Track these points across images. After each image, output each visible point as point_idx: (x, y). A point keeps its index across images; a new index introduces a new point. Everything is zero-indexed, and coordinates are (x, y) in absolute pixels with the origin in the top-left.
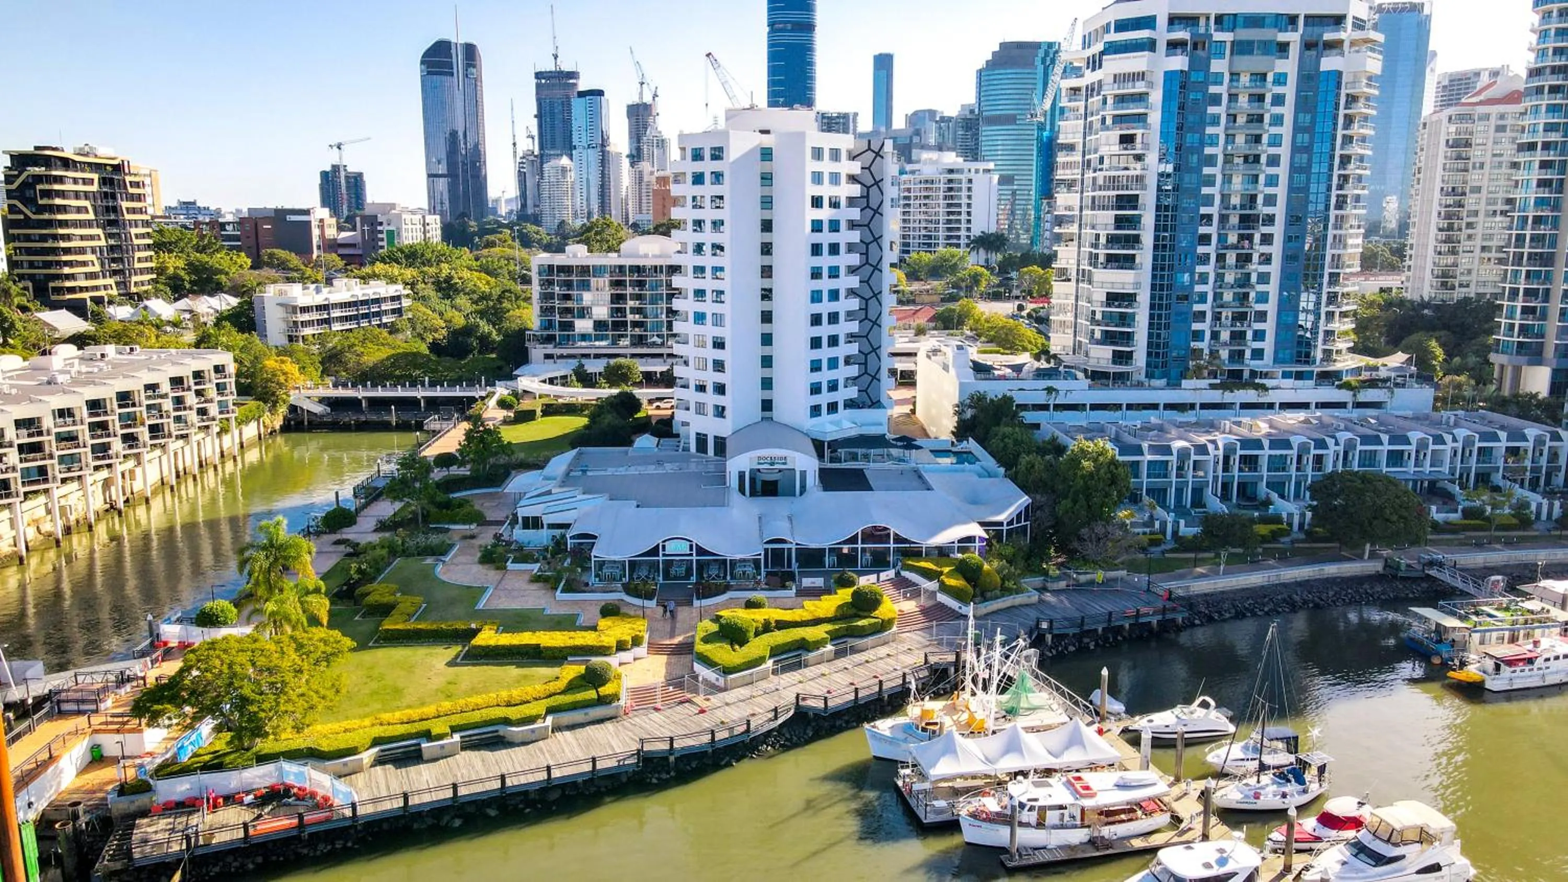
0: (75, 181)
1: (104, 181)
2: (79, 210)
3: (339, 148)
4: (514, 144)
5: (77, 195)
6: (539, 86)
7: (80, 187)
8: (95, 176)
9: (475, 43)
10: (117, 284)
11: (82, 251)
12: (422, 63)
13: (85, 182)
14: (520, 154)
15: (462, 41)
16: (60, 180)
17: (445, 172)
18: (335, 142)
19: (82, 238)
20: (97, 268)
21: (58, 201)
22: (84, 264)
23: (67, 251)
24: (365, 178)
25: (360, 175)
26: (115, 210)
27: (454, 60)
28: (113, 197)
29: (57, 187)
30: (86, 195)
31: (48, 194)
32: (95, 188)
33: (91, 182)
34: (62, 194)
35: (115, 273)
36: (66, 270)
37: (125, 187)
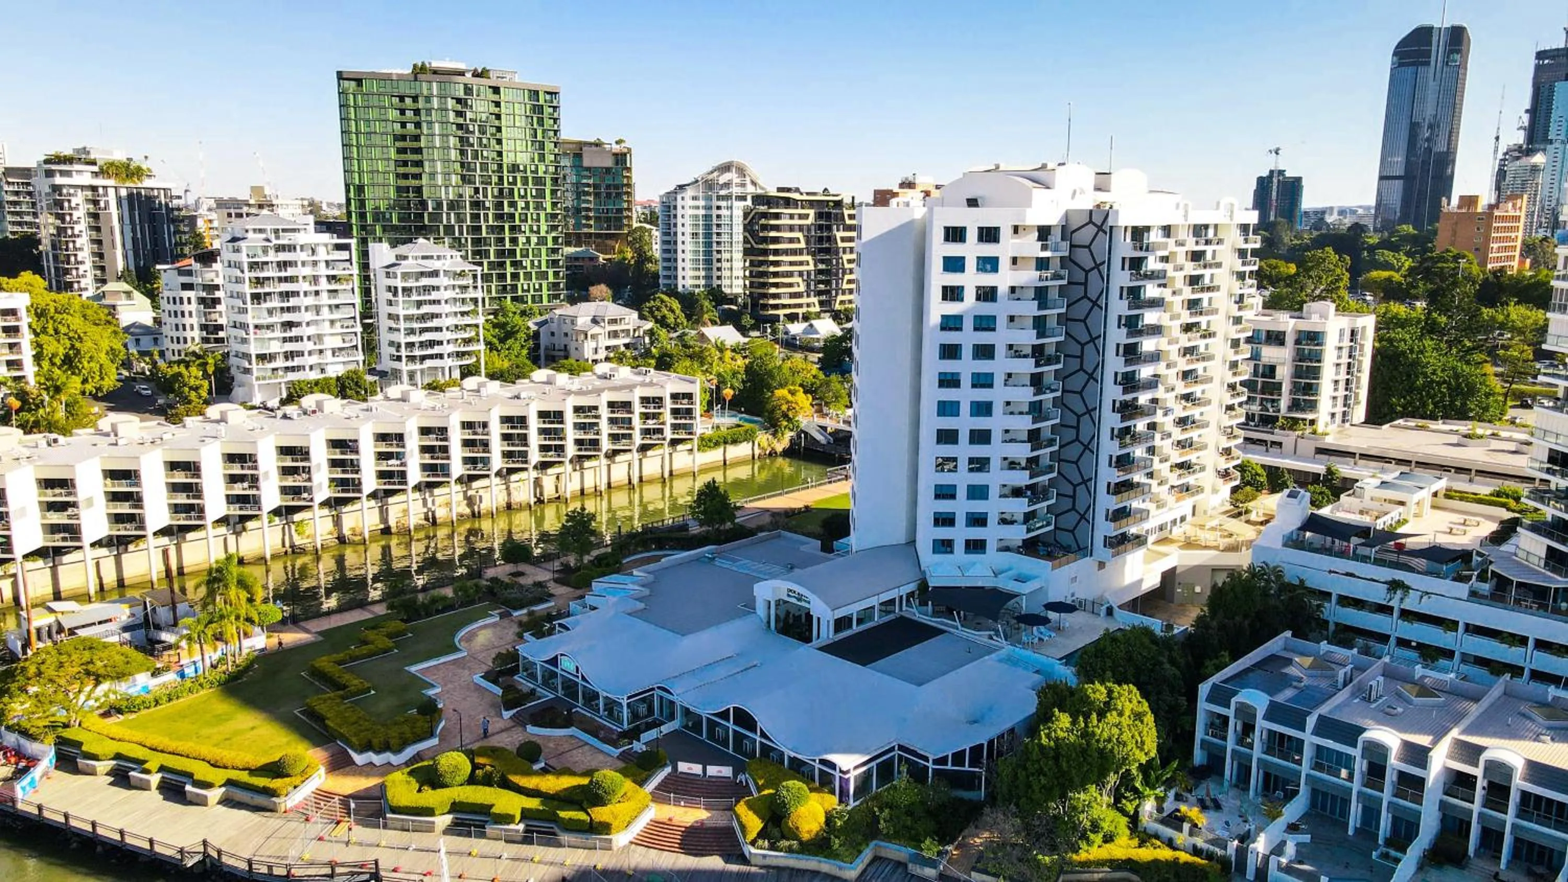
0: (792, 216)
1: (819, 216)
2: (791, 240)
3: (1277, 153)
4: (1497, 138)
5: (791, 228)
6: (1538, 68)
7: (796, 222)
8: (811, 212)
9: (1465, 25)
10: (821, 303)
11: (790, 274)
12: (1395, 54)
13: (801, 217)
14: (1503, 149)
15: (1447, 24)
16: (777, 216)
17: (1402, 174)
18: (1273, 148)
19: (792, 264)
20: (802, 288)
21: (773, 234)
22: (790, 285)
23: (776, 275)
24: (1304, 183)
25: (1298, 180)
26: (829, 239)
27: (1434, 48)
28: (829, 228)
29: (773, 222)
30: (801, 228)
31: (765, 228)
32: (809, 221)
33: (806, 216)
34: (777, 228)
35: (819, 293)
36: (773, 290)
37: (843, 219)
